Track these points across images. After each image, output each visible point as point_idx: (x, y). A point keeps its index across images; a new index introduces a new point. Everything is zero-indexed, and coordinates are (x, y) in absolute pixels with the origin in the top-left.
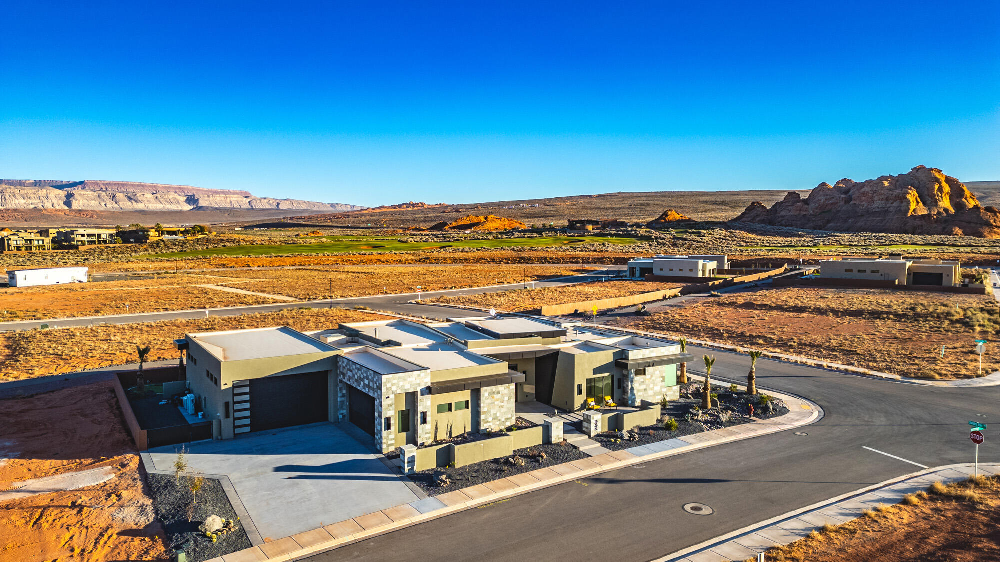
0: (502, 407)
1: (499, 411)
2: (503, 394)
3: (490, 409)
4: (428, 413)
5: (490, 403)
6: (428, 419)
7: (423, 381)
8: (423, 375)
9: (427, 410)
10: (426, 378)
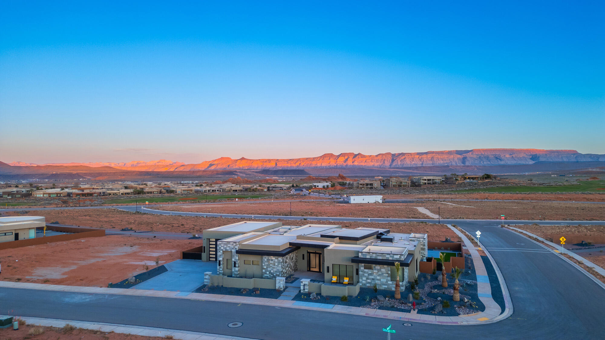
0: (274, 268)
1: (272, 270)
2: (274, 262)
3: (267, 268)
4: (236, 263)
5: (267, 265)
6: (237, 265)
7: (235, 247)
8: (234, 244)
9: (236, 261)
10: (236, 246)
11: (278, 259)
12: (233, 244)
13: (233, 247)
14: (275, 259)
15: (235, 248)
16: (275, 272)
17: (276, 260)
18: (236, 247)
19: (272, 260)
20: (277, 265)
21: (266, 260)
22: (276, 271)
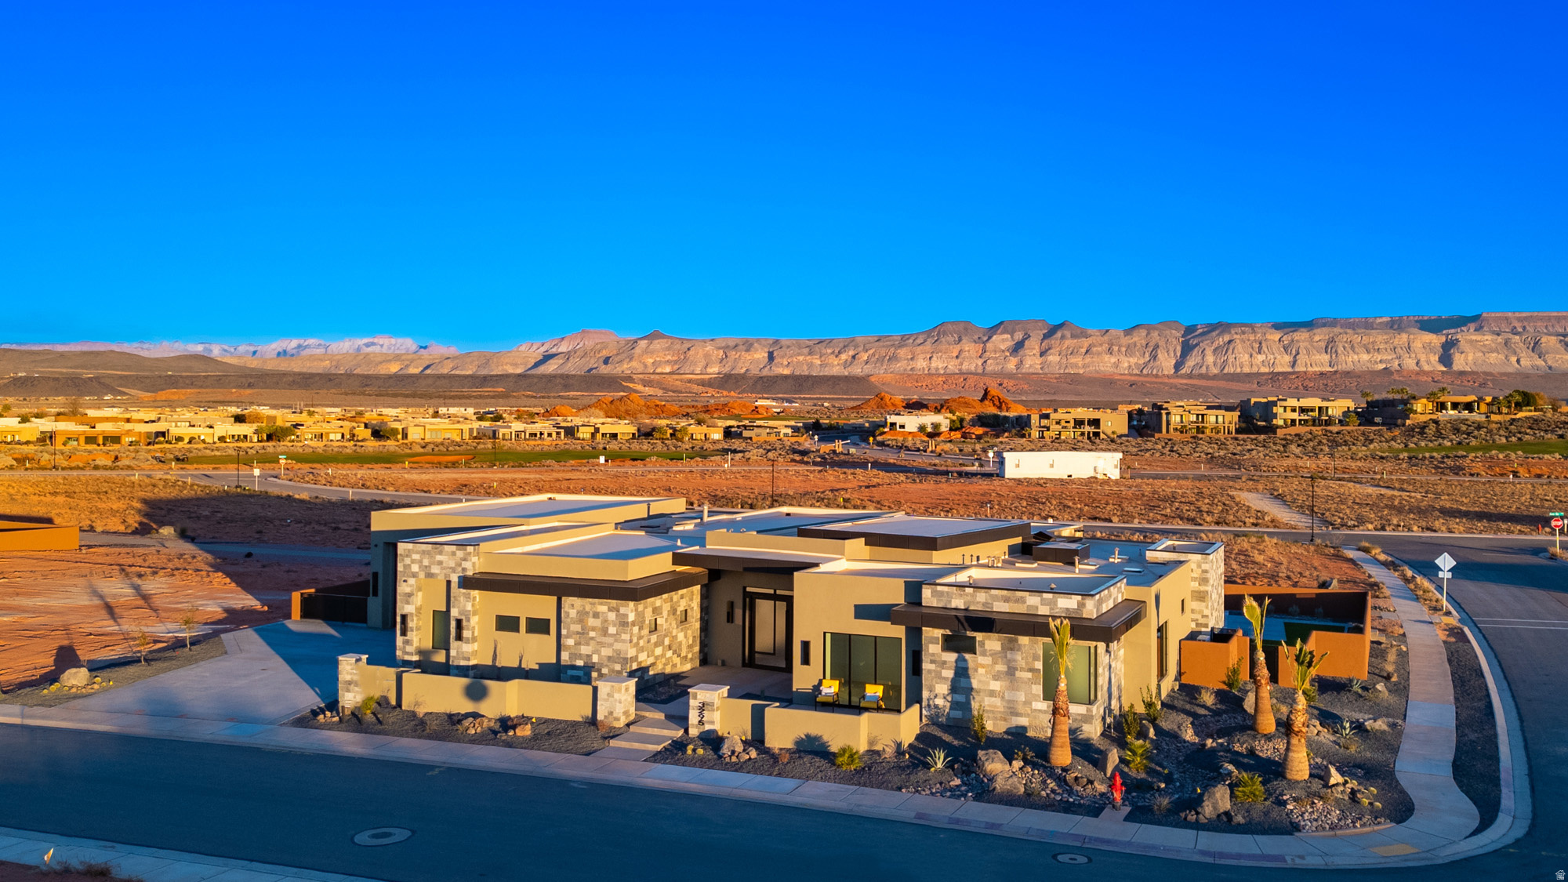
0: (602, 645)
1: (596, 652)
2: (606, 621)
3: (578, 644)
4: (464, 623)
5: (578, 633)
6: (466, 634)
7: (460, 565)
8: (460, 554)
9: (463, 617)
10: (465, 560)
11: (618, 611)
12: (454, 554)
13: (452, 564)
14: (610, 610)
15: (460, 569)
16: (606, 663)
17: (612, 616)
18: (465, 564)
19: (596, 615)
20: (612, 635)
21: (573, 613)
22: (609, 658)
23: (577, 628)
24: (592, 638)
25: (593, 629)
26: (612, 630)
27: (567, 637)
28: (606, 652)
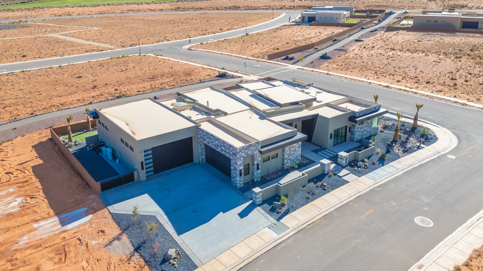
0: (295, 154)
9: (259, 163)
13: (255, 148)
17: (297, 145)
22: (297, 157)
23: (288, 152)
24: (292, 153)
25: (292, 151)
26: (297, 149)
27: (286, 156)
28: (295, 156)
